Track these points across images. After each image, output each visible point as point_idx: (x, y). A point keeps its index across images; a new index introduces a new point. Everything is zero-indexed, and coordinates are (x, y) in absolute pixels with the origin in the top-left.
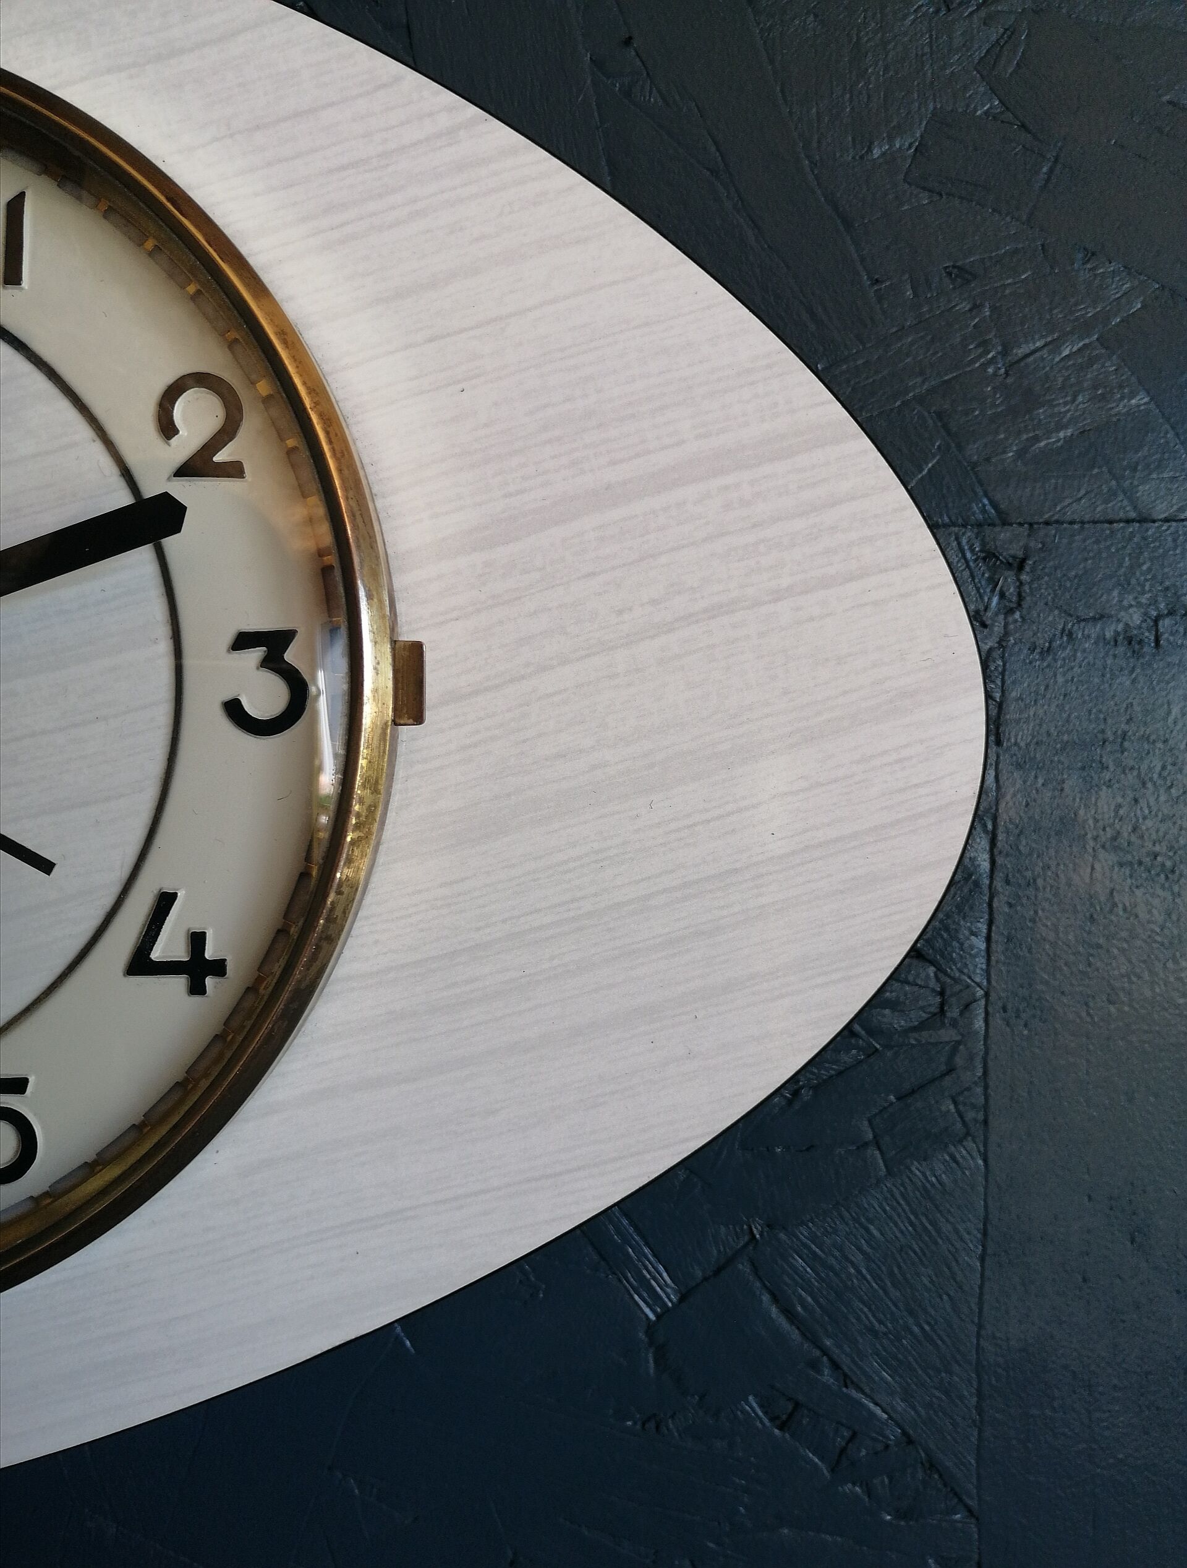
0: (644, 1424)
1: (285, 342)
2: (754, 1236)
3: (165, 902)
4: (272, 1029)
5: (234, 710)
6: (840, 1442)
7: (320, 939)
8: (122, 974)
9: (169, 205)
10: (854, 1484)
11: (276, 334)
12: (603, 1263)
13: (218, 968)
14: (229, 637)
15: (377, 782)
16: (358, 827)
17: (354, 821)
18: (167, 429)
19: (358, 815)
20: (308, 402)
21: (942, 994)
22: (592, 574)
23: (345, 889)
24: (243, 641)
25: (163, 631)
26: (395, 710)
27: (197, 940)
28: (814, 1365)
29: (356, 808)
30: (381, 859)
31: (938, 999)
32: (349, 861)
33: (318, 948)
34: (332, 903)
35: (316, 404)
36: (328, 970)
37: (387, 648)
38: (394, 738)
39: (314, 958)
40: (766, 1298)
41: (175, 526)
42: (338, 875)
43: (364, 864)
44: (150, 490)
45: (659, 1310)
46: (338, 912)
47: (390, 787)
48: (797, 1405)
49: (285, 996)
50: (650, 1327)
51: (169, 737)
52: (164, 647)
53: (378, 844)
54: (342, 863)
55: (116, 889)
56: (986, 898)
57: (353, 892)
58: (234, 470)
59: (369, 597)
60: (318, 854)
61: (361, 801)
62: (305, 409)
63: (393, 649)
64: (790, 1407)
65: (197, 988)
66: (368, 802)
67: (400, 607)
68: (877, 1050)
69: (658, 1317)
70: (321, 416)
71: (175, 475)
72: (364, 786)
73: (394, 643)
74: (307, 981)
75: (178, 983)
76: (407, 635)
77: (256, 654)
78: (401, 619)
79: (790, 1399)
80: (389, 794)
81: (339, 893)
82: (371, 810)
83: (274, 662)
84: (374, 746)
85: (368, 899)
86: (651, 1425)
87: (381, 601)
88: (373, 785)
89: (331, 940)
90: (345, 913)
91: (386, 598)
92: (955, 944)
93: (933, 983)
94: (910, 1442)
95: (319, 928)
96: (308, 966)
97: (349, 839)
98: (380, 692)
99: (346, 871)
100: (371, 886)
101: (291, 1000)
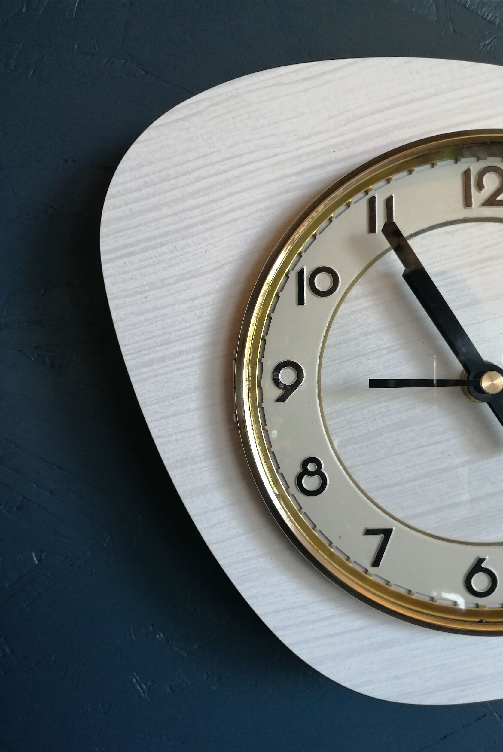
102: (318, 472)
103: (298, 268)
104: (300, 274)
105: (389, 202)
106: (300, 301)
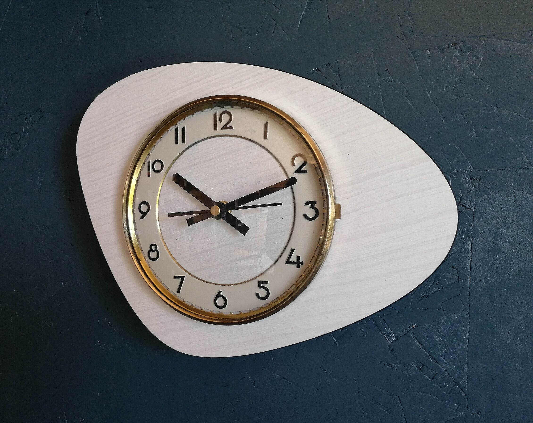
0: (388, 366)
1: (315, 150)
2: (413, 327)
3: (292, 251)
4: (312, 274)
5: (305, 216)
6: (434, 375)
7: (321, 258)
8: (284, 264)
9: (295, 126)
10: (437, 384)
11: (314, 148)
12: (379, 330)
13: (302, 263)
14: (304, 203)
15: (332, 230)
16: (328, 238)
17: (327, 237)
18: (293, 164)
19: (328, 236)
20: (319, 161)
21: (459, 276)
22: (374, 189)
23: (326, 249)
24: (307, 203)
25: (292, 201)
26: (335, 216)
27: (298, 258)
28: (427, 357)
29: (328, 234)
30: (332, 244)
31: (458, 278)
32: (326, 244)
33: (321, 260)
34: (323, 252)
35: (321, 161)
36: (322, 265)
37: (334, 205)
38: (335, 221)
39: (320, 262)
40: (416, 341)
41: (295, 183)
42: (324, 247)
43: (329, 245)
44: (290, 177)
45: (392, 341)
46: (324, 253)
47: (334, 230)
48: (424, 365)
49: (315, 268)
50: (390, 345)
51: (293, 221)
52: (292, 204)
53: (332, 242)
54: (325, 244)
55: (283, 248)
56: (470, 256)
57: (327, 250)
58: (305, 172)
59: (331, 196)
60: (321, 242)
61: (329, 233)
62: (319, 162)
63: (335, 205)
64: (422, 365)
65: (298, 267)
66: (330, 233)
67: (336, 196)
68: (443, 288)
69: (392, 343)
70: (322, 163)
71: (295, 173)
72: (329, 231)
73: (335, 204)
74: (319, 266)
75: (295, 265)
76: (337, 203)
77: (310, 205)
78: (337, 199)
79: (422, 364)
80: (334, 232)
81: (325, 250)
82: (330, 235)
83: (312, 207)
84: (331, 223)
85: (330, 251)
86: (390, 366)
87: (333, 196)
88: (331, 230)
89: (323, 259)
90: (326, 253)
91: (334, 196)
92: (462, 265)
93: (456, 274)
94: (451, 376)
95: (321, 256)
96: (319, 263)
97: (326, 240)
98: (332, 213)
99: (326, 246)
100: (330, 249)
101: (316, 269)
102: (156, 250)
103: (148, 161)
104: (149, 163)
105: (183, 129)
106: (149, 175)
